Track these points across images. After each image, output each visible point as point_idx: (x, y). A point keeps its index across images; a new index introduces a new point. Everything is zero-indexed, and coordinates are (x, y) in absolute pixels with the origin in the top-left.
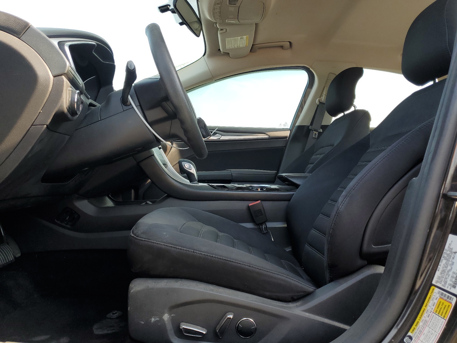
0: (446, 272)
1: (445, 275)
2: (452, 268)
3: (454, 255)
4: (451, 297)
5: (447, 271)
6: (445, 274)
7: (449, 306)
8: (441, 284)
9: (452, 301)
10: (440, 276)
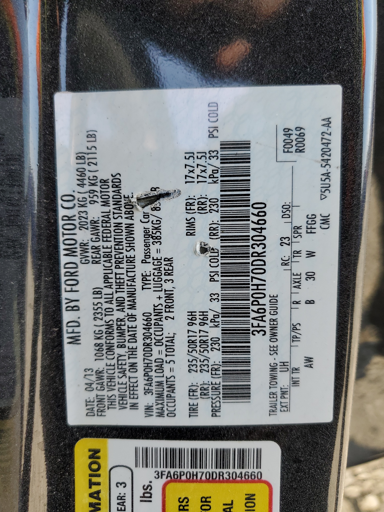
0: (140, 332)
1: (140, 353)
2: (169, 296)
3: (146, 216)
4: (242, 452)
5: (140, 323)
6: (140, 345)
7: (250, 498)
8: (134, 406)
9: (259, 466)
10: (101, 365)
